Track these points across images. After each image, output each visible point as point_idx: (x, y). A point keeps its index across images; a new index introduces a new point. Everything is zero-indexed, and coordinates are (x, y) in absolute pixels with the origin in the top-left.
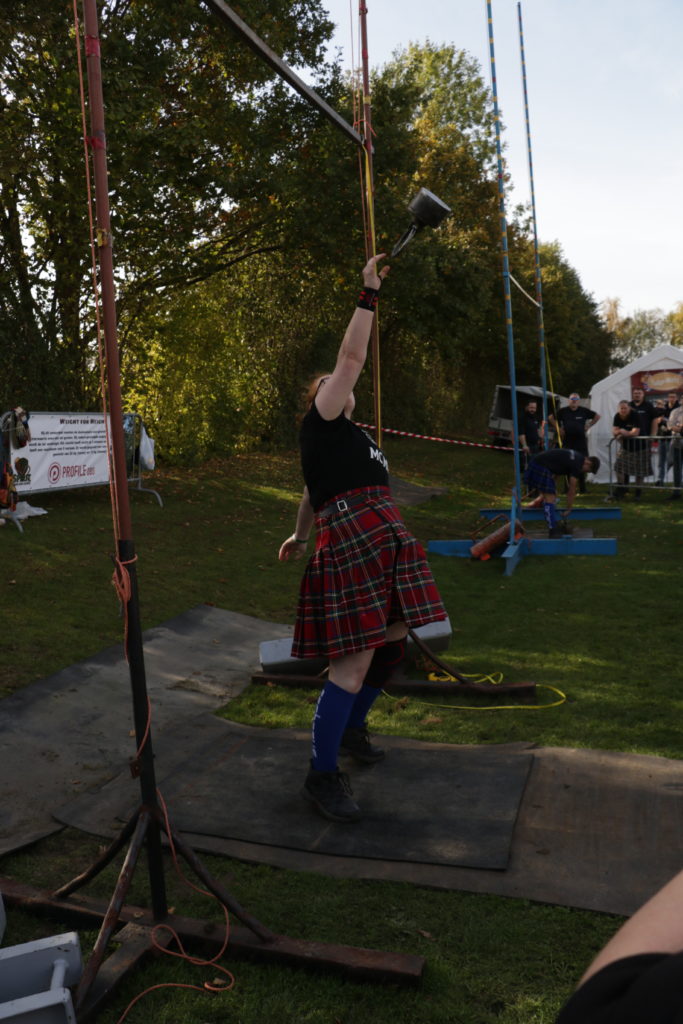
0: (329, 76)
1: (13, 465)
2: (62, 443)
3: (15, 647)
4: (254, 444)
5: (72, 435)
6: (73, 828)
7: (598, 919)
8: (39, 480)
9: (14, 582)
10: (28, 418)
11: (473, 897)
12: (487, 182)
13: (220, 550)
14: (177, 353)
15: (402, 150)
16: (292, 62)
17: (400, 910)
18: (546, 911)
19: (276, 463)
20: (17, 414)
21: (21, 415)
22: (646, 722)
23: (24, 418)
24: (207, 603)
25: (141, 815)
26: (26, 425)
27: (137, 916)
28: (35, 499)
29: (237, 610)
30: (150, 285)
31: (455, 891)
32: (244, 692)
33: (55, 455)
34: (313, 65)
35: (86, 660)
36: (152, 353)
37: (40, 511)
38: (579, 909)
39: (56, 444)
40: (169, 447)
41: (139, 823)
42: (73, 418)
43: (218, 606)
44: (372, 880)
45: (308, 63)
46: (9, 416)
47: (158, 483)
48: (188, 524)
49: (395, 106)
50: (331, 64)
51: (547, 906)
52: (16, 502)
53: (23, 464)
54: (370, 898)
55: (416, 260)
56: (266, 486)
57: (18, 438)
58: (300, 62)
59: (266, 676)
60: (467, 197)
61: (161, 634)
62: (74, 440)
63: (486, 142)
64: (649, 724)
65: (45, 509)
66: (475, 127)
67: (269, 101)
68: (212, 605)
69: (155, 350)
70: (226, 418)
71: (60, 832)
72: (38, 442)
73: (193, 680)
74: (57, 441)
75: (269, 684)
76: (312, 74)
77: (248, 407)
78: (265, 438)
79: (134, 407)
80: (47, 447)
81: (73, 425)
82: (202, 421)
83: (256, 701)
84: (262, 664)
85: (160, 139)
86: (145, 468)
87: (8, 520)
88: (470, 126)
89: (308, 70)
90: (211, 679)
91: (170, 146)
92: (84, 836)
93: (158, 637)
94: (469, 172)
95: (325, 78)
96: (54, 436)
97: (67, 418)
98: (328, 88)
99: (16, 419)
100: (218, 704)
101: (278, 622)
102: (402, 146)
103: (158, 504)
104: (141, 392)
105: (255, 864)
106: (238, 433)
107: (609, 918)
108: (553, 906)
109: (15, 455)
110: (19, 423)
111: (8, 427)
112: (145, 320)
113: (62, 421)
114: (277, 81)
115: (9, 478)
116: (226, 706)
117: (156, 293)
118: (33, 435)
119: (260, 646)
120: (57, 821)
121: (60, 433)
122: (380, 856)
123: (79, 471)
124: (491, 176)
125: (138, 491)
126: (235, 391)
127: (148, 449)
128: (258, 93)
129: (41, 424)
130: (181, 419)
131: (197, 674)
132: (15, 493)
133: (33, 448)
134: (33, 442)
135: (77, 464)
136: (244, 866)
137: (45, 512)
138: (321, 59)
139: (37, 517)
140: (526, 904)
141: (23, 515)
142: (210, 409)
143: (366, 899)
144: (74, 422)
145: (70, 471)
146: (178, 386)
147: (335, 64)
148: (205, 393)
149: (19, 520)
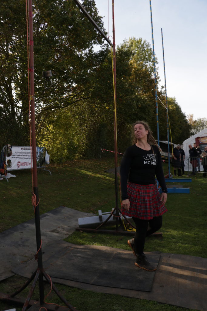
0: (105, 48)
1: (6, 162)
2: (22, 155)
3: (4, 218)
4: (80, 157)
5: (24, 153)
6: (18, 275)
7: (178, 308)
8: (14, 166)
9: (5, 197)
10: (11, 147)
11: (139, 300)
12: (152, 79)
13: (68, 189)
14: (58, 129)
15: (127, 70)
16: (95, 43)
17: (117, 304)
18: (162, 305)
19: (87, 163)
20: (8, 146)
21: (9, 147)
22: (196, 246)
23: (10, 148)
24: (63, 206)
25: (37, 271)
26: (11, 150)
27: (35, 303)
28: (13, 172)
29: (72, 208)
30: (50, 108)
31: (134, 298)
32: (73, 233)
33: (19, 159)
34: (101, 44)
35: (26, 222)
36: (50, 129)
37: (14, 176)
38: (172, 305)
39: (20, 156)
40: (55, 157)
41: (37, 274)
42: (25, 148)
43: (66, 207)
44: (108, 294)
45: (99, 43)
46: (6, 147)
47: (51, 168)
48: (59, 181)
49: (125, 57)
50: (106, 44)
51: (162, 304)
52: (7, 173)
53: (9, 161)
54: (108, 299)
55: (130, 102)
56: (83, 170)
57: (8, 153)
58: (97, 43)
59: (80, 229)
60: (146, 84)
61: (48, 215)
62: (25, 155)
63: (152, 67)
64: (197, 247)
65: (15, 175)
66: (149, 63)
67: (87, 54)
68: (65, 206)
69: (51, 127)
70: (72, 149)
71: (14, 276)
72: (14, 155)
73: (57, 229)
74: (20, 155)
75: (81, 231)
76: (100, 47)
77: (79, 146)
78: (83, 155)
79: (44, 145)
80: (17, 156)
81: (25, 150)
82: (65, 150)
83: (76, 237)
84: (79, 225)
85: (54, 66)
86: (47, 164)
87: (4, 178)
88: (147, 62)
89: (99, 45)
90: (63, 229)
91: (56, 67)
92: (21, 277)
93: (48, 216)
94: (147, 76)
95: (104, 48)
96: (19, 153)
97: (23, 148)
98: (105, 51)
99: (8, 148)
100: (65, 237)
101: (84, 212)
102: (127, 69)
103: (50, 175)
104: (47, 140)
105: (73, 287)
106: (75, 153)
107: (181, 308)
108: (164, 304)
109: (7, 159)
110: (9, 149)
111: (5, 150)
112: (49, 119)
113: (22, 149)
114: (90, 48)
115: (5, 166)
116: (67, 238)
117: (52, 110)
118: (12, 153)
119: (78, 219)
120: (13, 272)
121: (21, 152)
122: (112, 286)
123: (26, 164)
124: (153, 77)
125: (44, 171)
126: (75, 141)
127: (48, 158)
128: (84, 52)
129: (15, 150)
130: (58, 149)
131: (59, 227)
132: (7, 170)
133: (13, 157)
134: (13, 155)
135: (26, 162)
136: (69, 288)
137: (16, 176)
138: (103, 42)
139: (13, 178)
140: (156, 303)
141: (9, 177)
142: (67, 146)
143: (106, 300)
144: (26, 149)
145: (24, 164)
146: (57, 139)
147: (107, 44)
148: (66, 141)
149: (7, 178)
